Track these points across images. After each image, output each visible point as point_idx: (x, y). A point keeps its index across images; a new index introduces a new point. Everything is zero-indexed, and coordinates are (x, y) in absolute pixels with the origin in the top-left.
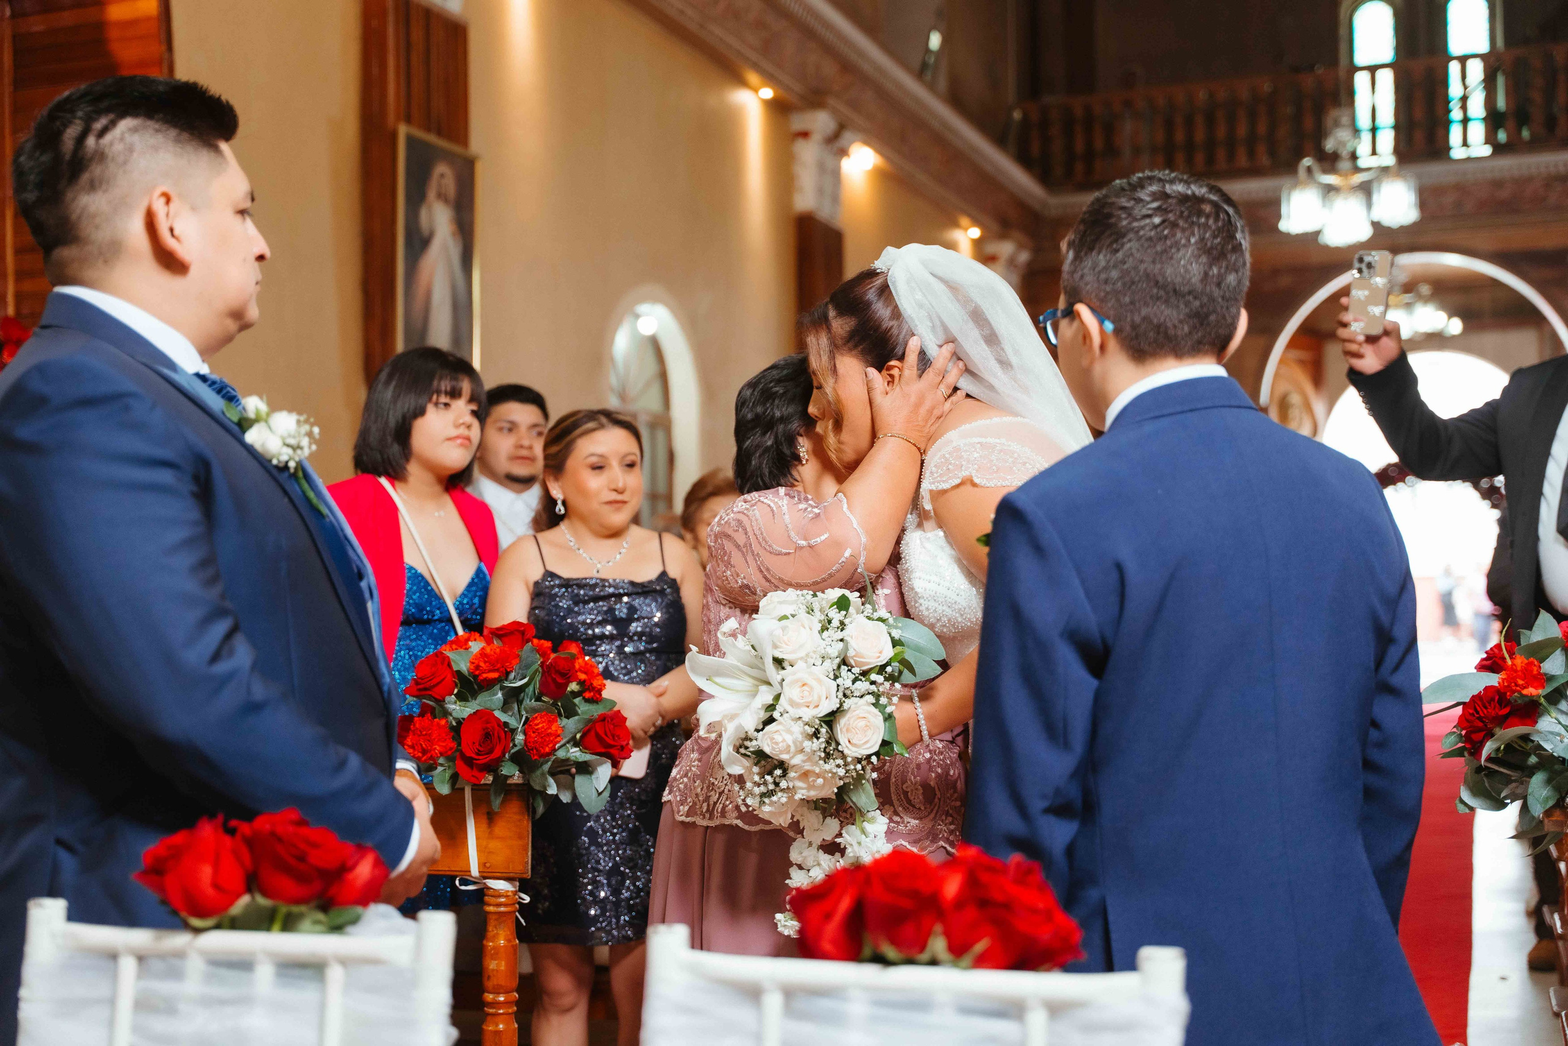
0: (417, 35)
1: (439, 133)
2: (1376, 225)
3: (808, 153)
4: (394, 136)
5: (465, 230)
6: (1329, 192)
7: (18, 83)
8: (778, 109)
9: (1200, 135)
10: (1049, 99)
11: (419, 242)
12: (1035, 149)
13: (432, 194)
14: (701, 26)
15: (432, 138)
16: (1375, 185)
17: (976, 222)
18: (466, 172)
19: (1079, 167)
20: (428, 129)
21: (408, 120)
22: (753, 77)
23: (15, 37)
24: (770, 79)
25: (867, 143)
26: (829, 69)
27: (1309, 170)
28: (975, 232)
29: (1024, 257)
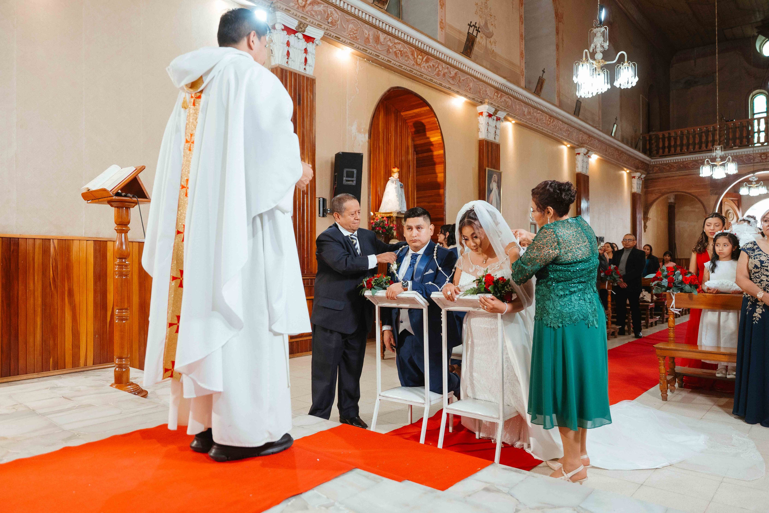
0: (490, 148)
1: (494, 169)
2: (727, 174)
3: (580, 158)
4: (485, 170)
5: (499, 187)
6: (713, 168)
7: (417, 167)
8: (572, 148)
9: (697, 141)
10: (651, 133)
11: (490, 191)
12: (648, 147)
13: (492, 181)
14: (552, 134)
15: (493, 170)
16: (726, 165)
17: (628, 168)
18: (500, 175)
19: (661, 151)
20: (492, 168)
21: (488, 167)
22: (565, 143)
23: (416, 158)
24: (570, 142)
25: (595, 154)
26: (585, 137)
27: (707, 161)
28: (628, 171)
29: (643, 176)
